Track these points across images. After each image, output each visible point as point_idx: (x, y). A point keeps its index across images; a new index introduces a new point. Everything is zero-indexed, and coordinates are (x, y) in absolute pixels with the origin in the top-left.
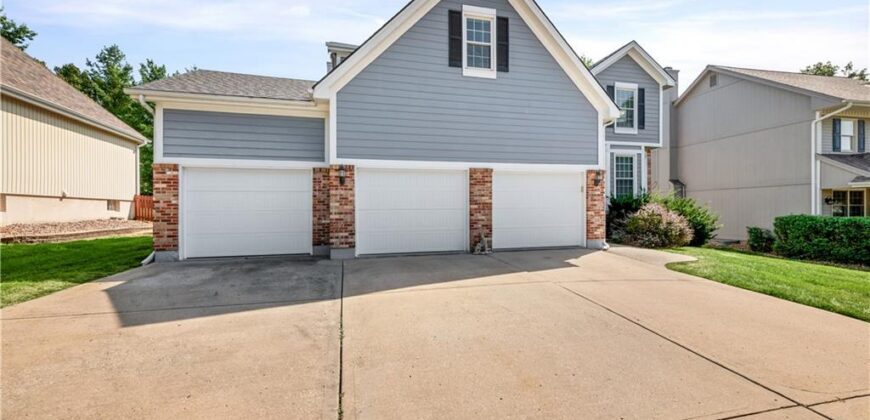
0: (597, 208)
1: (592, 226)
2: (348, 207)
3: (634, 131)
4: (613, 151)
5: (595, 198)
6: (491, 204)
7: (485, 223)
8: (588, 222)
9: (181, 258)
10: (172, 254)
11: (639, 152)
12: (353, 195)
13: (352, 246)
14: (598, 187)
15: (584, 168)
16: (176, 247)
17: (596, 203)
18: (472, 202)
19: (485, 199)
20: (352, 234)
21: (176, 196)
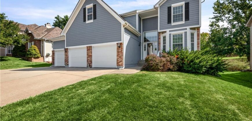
0: (120, 56)
1: (118, 61)
2: (67, 57)
3: (183, 22)
4: (170, 33)
5: (119, 52)
6: (92, 55)
7: (90, 60)
8: (117, 60)
9: (55, 66)
10: (54, 65)
11: (185, 31)
12: (68, 54)
13: (68, 65)
14: (120, 49)
15: (116, 43)
16: (54, 64)
17: (119, 54)
18: (87, 55)
19: (90, 54)
20: (68, 62)
21: (54, 56)
